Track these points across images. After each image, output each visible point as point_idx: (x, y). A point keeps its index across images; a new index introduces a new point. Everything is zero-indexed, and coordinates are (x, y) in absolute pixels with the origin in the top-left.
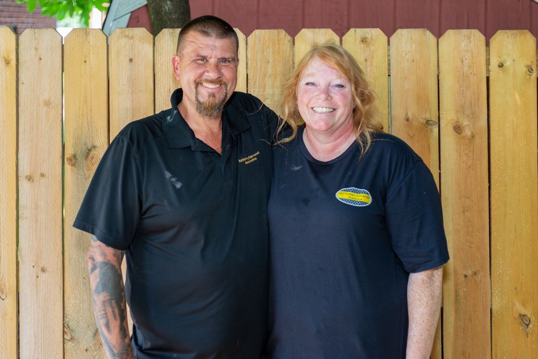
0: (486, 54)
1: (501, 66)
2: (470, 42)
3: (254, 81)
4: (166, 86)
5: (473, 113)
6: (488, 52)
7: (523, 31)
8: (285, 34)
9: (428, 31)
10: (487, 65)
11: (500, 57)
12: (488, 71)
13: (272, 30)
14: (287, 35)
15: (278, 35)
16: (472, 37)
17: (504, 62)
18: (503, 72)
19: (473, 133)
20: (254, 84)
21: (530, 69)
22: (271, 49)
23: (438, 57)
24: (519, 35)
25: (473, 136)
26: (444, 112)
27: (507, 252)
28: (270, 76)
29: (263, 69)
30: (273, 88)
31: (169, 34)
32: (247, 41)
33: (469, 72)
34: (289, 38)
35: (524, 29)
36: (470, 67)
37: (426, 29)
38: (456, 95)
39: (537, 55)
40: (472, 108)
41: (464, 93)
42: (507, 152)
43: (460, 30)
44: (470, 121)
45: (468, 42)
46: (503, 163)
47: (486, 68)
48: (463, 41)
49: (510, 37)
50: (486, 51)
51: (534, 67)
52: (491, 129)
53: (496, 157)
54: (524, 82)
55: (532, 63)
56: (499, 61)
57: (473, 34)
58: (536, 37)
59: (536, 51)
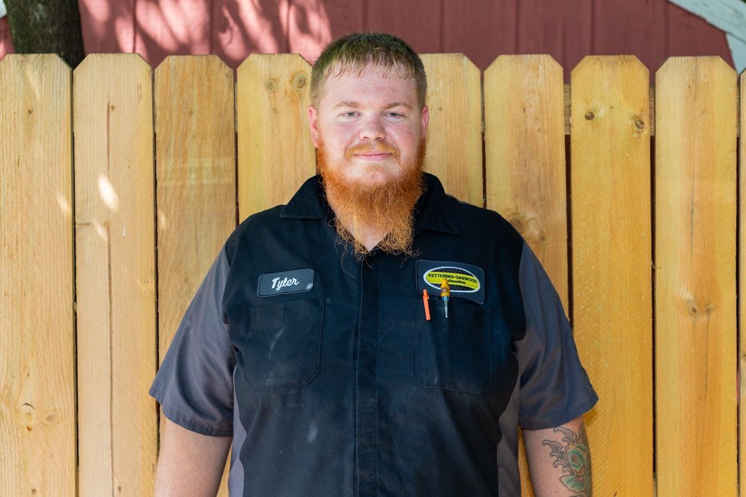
0: (565, 97)
1: (590, 117)
2: (538, 76)
3: (167, 144)
4: (13, 153)
5: (542, 199)
6: (568, 94)
7: (627, 56)
8: (220, 64)
9: (466, 57)
10: (565, 115)
11: (587, 102)
12: (568, 125)
13: (197, 57)
14: (224, 65)
15: (208, 65)
16: (540, 67)
17: (595, 111)
18: (593, 127)
19: (543, 232)
20: (167, 151)
21: (638, 123)
22: (196, 90)
23: (483, 103)
24: (620, 63)
25: (543, 238)
26: (493, 197)
27: (600, 433)
28: (194, 137)
29: (181, 124)
30: (200, 158)
31: (17, 64)
32: (153, 75)
33: (536, 128)
34: (227, 70)
35: (628, 54)
36: (537, 119)
37: (462, 54)
38: (514, 167)
39: (650, 98)
40: (540, 189)
41: (527, 165)
42: (600, 264)
43: (521, 55)
44: (537, 212)
45: (534, 76)
46: (593, 283)
47: (565, 121)
48: (525, 75)
49: (604, 67)
50: (565, 92)
51: (646, 120)
52: (574, 224)
53: (581, 272)
54: (628, 146)
55: (643, 113)
56: (587, 108)
57: (542, 63)
58: (648, 68)
59: (649, 92)
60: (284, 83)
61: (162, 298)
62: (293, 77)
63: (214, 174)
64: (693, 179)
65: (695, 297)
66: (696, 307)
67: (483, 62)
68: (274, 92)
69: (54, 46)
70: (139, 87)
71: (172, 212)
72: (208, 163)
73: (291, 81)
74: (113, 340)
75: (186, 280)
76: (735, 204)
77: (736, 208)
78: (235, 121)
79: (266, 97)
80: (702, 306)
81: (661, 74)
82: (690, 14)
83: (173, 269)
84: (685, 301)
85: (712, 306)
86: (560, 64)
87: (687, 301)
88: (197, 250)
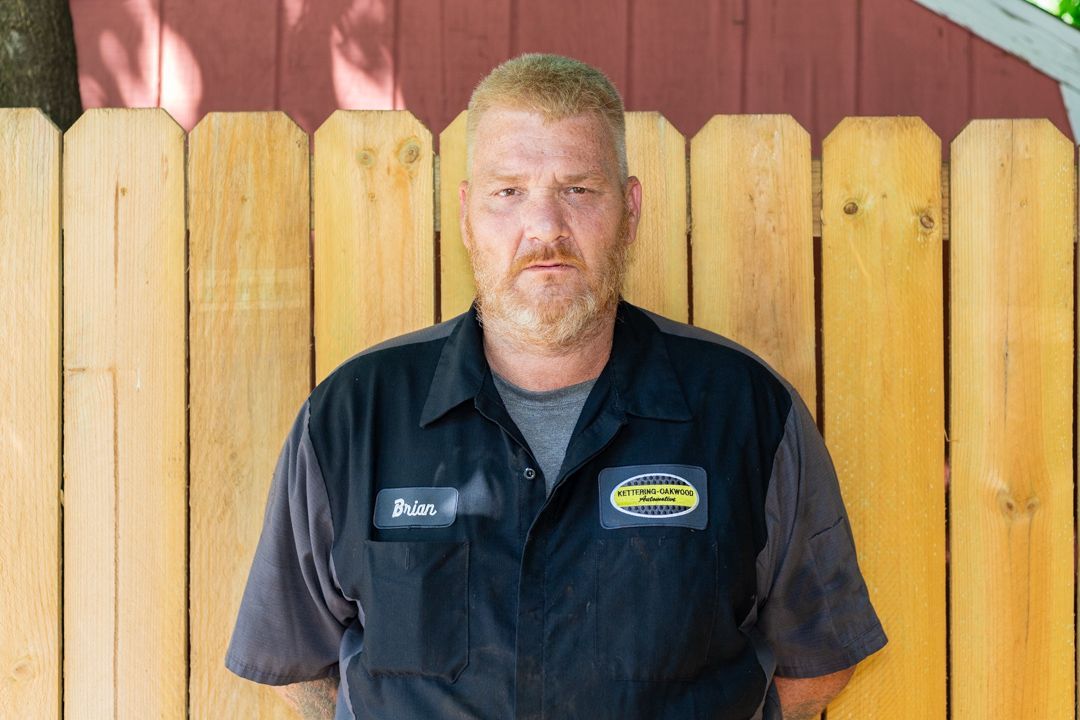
0: (813, 179)
2: (772, 147)
3: (205, 247)
5: (779, 334)
6: (818, 175)
7: (907, 118)
8: (289, 126)
9: (663, 118)
10: (814, 206)
11: (848, 188)
12: (818, 222)
13: (254, 115)
14: (295, 126)
15: (270, 126)
16: (776, 133)
17: (859, 201)
18: (856, 226)
20: (206, 258)
21: (925, 220)
22: (251, 166)
23: (689, 187)
24: (896, 128)
27: (866, 695)
28: (248, 236)
29: (228, 217)
30: (256, 268)
32: (186, 142)
33: (769, 226)
34: (299, 134)
35: (910, 116)
36: (770, 212)
37: (656, 113)
38: (736, 285)
39: (942, 181)
40: (775, 319)
41: (756, 283)
42: (866, 434)
43: (747, 116)
44: (770, 355)
45: (766, 147)
46: (855, 465)
47: (814, 216)
48: (753, 146)
49: (873, 133)
50: (813, 172)
51: (936, 215)
52: (827, 374)
53: (837, 447)
54: (909, 254)
55: (931, 204)
56: (847, 197)
57: (779, 127)
58: (940, 136)
59: (941, 173)
60: (386, 156)
61: (196, 484)
62: (400, 146)
63: (278, 293)
64: (1008, 305)
65: (1011, 488)
66: (1012, 501)
67: (689, 125)
68: (370, 169)
69: (36, 96)
70: (165, 160)
71: (213, 352)
72: (268, 277)
73: (397, 153)
74: (120, 549)
75: (233, 456)
76: (1072, 344)
77: (1072, 350)
78: (311, 213)
79: (359, 176)
80: (1020, 502)
81: (957, 145)
82: (1005, 54)
83: (213, 440)
84: (996, 492)
85: (1037, 500)
86: (806, 130)
87: (998, 494)
88: (250, 410)
